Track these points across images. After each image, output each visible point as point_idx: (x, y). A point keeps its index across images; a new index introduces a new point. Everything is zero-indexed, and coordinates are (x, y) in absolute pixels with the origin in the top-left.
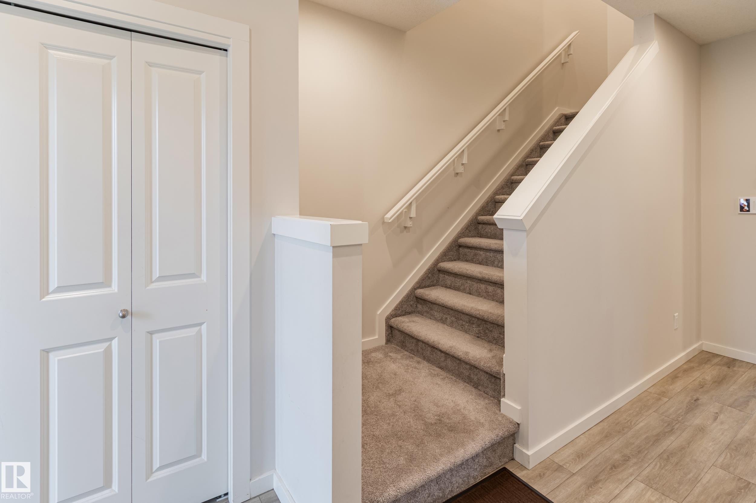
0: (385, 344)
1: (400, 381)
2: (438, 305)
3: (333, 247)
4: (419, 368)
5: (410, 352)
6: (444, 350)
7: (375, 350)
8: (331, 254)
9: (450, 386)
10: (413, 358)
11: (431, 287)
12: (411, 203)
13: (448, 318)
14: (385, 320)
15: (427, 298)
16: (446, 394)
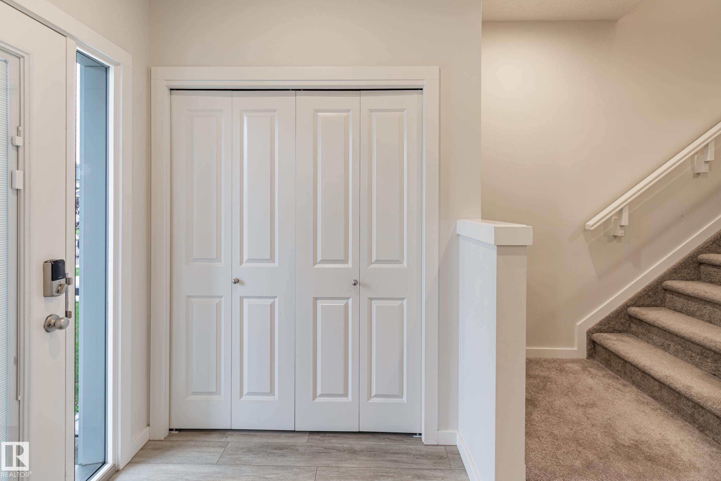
0: (586, 358)
1: (595, 396)
2: (657, 328)
3: (498, 246)
4: (623, 390)
5: (616, 373)
6: (658, 377)
7: (572, 362)
8: (495, 252)
9: (662, 419)
10: (618, 380)
11: (652, 307)
12: (622, 209)
13: (672, 346)
14: (587, 334)
15: (643, 318)
16: (654, 425)
